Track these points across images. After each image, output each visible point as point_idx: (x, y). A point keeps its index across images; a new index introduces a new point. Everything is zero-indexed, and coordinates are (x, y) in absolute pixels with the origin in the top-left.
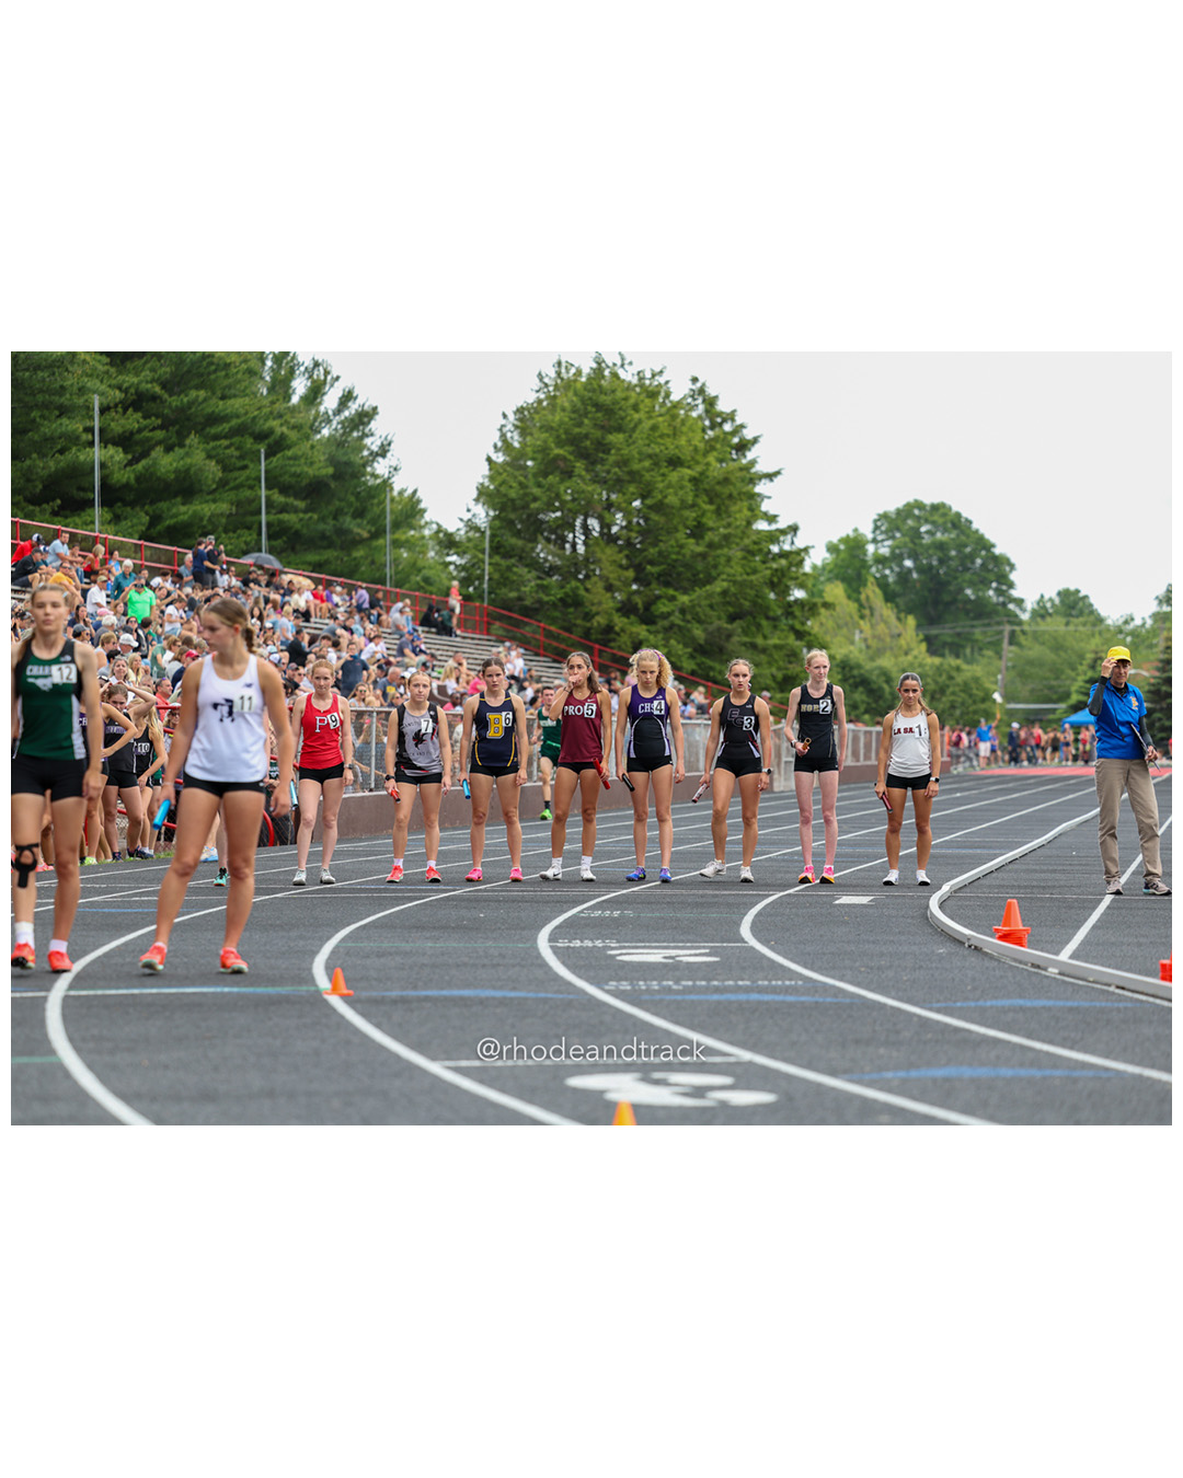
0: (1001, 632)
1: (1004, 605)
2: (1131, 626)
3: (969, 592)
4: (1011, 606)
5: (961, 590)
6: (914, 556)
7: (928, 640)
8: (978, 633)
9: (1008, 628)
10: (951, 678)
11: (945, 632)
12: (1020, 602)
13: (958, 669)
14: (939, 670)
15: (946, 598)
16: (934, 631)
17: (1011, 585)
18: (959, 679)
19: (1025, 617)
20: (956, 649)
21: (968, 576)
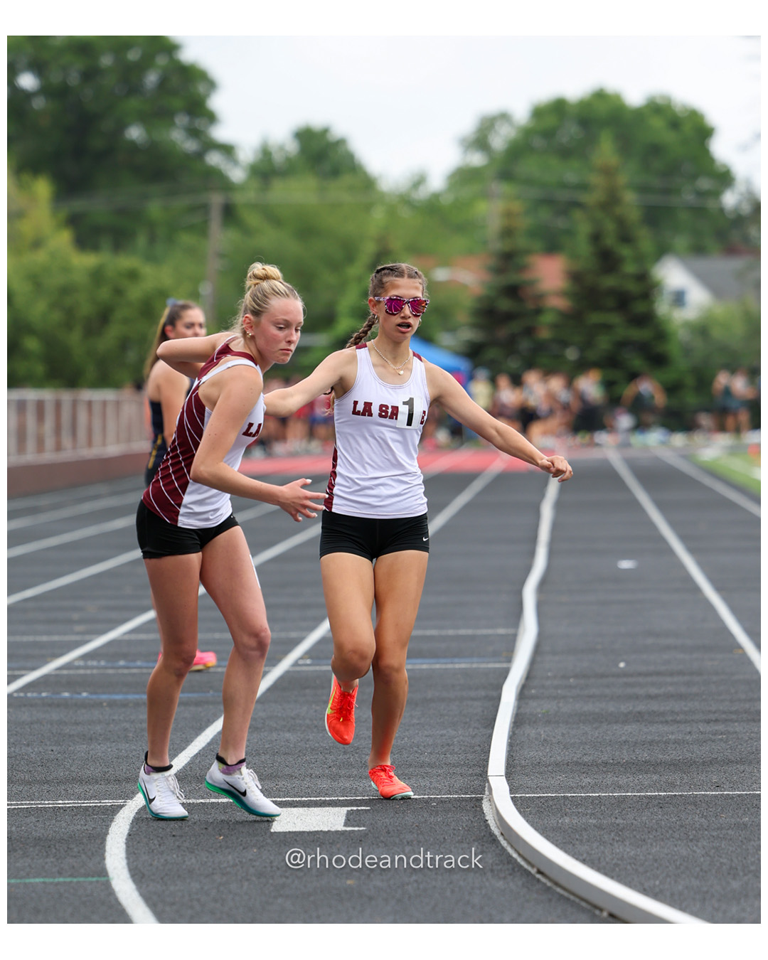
0: (204, 208)
1: (200, 155)
2: (422, 194)
3: (135, 133)
4: (214, 159)
5: (121, 126)
6: (37, 67)
7: (72, 220)
8: (155, 209)
9: (216, 200)
10: (118, 292)
11: (98, 206)
12: (228, 150)
13: (133, 275)
14: (97, 276)
15: (97, 143)
16: (79, 205)
17: (212, 118)
18: (135, 293)
19: (237, 175)
20: (120, 238)
21: (134, 103)
